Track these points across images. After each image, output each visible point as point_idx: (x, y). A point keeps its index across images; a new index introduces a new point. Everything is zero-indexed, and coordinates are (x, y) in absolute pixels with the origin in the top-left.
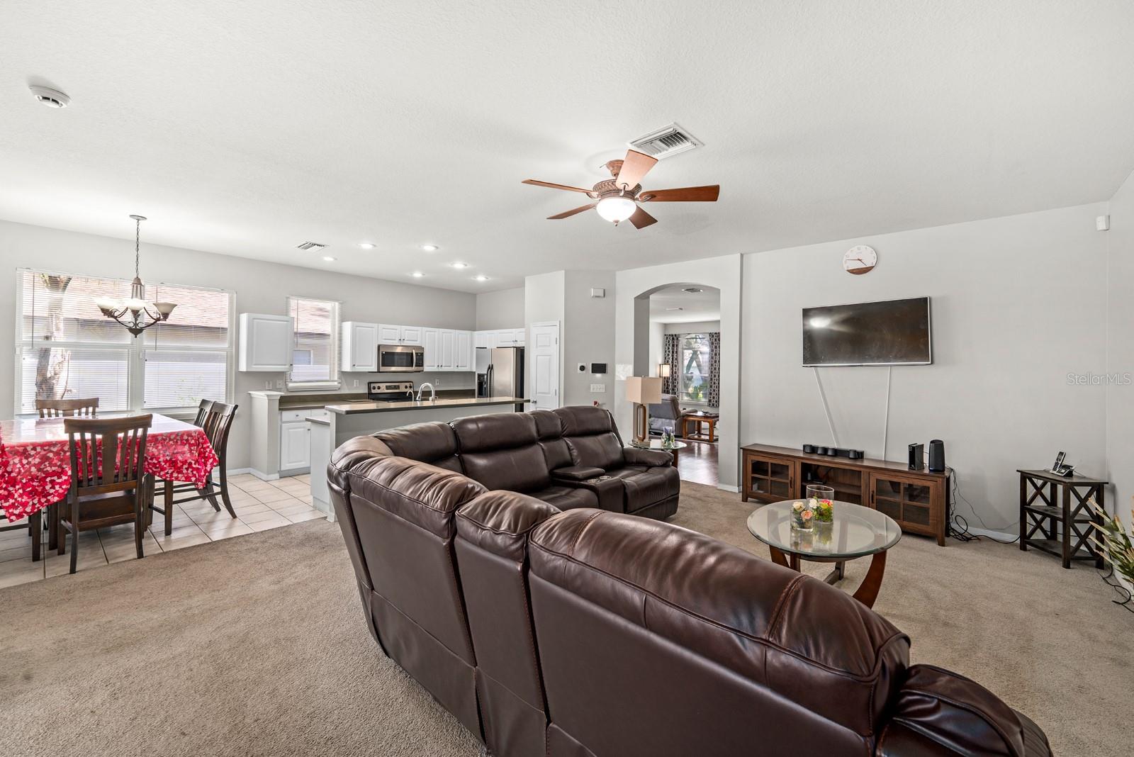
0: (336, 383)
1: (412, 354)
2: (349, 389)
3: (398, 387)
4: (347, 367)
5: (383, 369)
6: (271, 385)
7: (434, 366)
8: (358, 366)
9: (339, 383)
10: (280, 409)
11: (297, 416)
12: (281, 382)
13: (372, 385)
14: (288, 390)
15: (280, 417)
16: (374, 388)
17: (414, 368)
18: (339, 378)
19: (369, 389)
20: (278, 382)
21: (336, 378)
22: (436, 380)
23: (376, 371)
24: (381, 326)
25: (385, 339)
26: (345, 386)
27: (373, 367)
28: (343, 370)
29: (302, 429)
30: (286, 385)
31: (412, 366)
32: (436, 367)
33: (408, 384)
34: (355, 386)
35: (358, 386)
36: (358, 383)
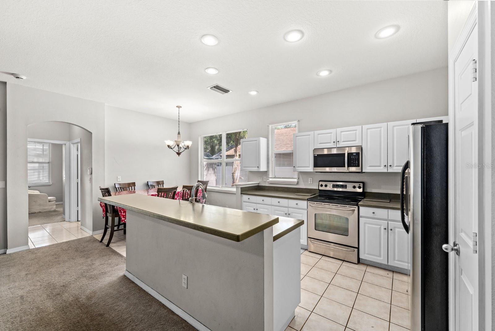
0: (295, 180)
1: (345, 154)
2: (305, 185)
3: (345, 187)
7: (379, 167)
8: (298, 167)
10: (242, 194)
11: (249, 199)
13: (320, 183)
14: (268, 182)
16: (322, 186)
17: (346, 168)
18: (299, 176)
19: (319, 186)
21: (296, 176)
24: (317, 133)
25: (321, 144)
27: (311, 168)
30: (268, 179)
32: (382, 167)
33: (356, 184)
34: (309, 183)
35: (312, 183)
36: (312, 181)
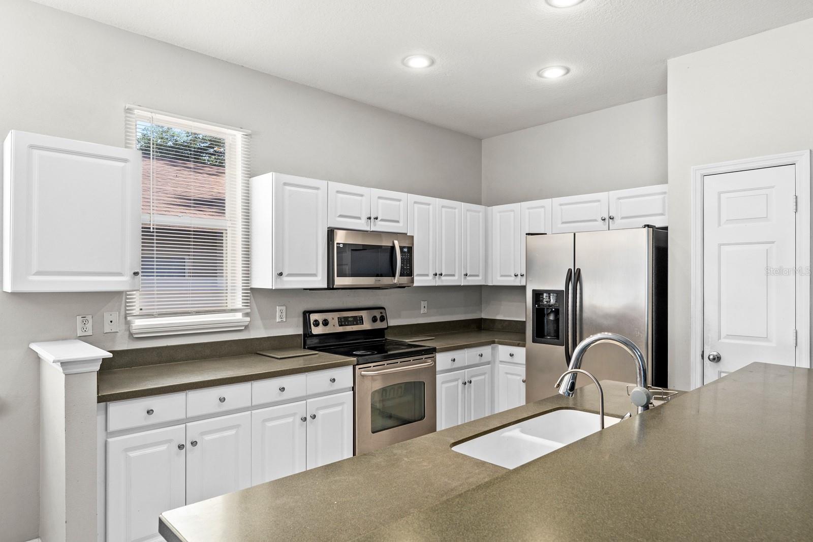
0: (239, 316)
1: (393, 248)
2: (266, 327)
3: (359, 320)
4: (264, 279)
5: (339, 281)
6: (89, 326)
7: (427, 275)
8: (289, 275)
9: (247, 315)
10: (100, 399)
11: (150, 412)
12: (115, 316)
13: (313, 317)
14: (131, 336)
15: (100, 419)
16: (316, 324)
17: (397, 279)
18: (247, 303)
19: (306, 324)
20: (107, 317)
21: (239, 304)
22: (423, 304)
23: (326, 286)
24: (335, 186)
25: (341, 216)
26: (259, 322)
27: (319, 278)
28: (256, 284)
29: (163, 448)
30: (128, 323)
31: (394, 276)
32: (431, 277)
33: (377, 314)
34: (278, 320)
35: (284, 320)
36: (284, 314)
